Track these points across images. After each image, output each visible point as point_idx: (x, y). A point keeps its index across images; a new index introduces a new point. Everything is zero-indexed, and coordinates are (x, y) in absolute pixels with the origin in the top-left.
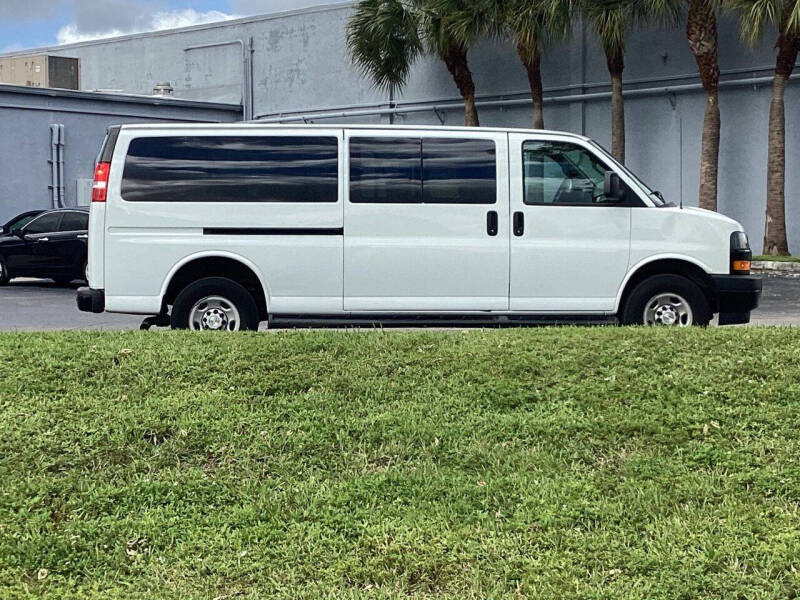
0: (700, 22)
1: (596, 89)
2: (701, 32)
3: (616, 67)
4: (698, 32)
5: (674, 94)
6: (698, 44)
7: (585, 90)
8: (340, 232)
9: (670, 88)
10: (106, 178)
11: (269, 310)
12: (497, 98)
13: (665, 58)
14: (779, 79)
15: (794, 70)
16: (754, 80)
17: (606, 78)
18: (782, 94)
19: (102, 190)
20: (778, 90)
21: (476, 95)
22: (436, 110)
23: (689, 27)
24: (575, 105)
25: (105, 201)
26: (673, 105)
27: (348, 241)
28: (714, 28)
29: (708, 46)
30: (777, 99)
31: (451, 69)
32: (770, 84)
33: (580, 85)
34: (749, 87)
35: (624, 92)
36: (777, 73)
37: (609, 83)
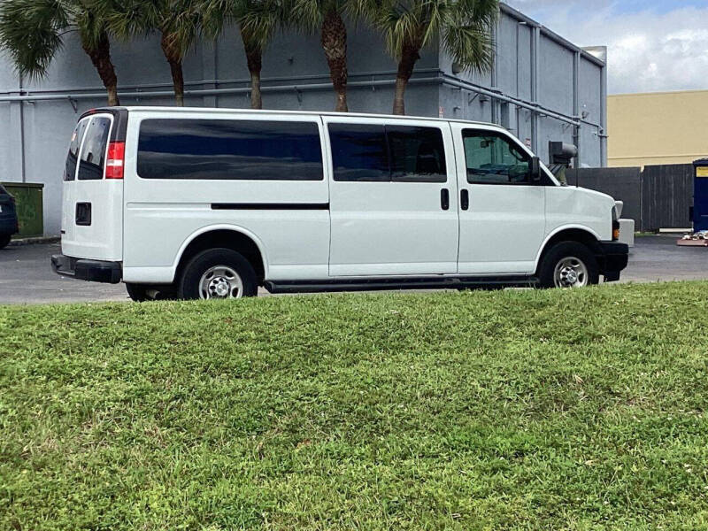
0: (335, 32)
1: (227, 85)
2: (335, 40)
3: (255, 65)
4: (332, 40)
5: (300, 91)
6: (333, 50)
7: (217, 85)
8: (326, 207)
9: (298, 86)
10: (121, 156)
11: (267, 277)
12: (133, 89)
13: (291, 61)
14: (401, 82)
15: (413, 76)
16: (373, 82)
17: (246, 76)
18: (402, 95)
19: (119, 167)
20: (399, 91)
21: (118, 86)
22: (71, 99)
23: (324, 36)
24: (209, 98)
25: (123, 178)
26: (300, 101)
27: (334, 214)
28: (345, 37)
29: (340, 52)
30: (399, 99)
31: (96, 62)
32: (392, 86)
33: (213, 81)
34: (369, 87)
35: (261, 88)
36: (399, 77)
37: (249, 80)
